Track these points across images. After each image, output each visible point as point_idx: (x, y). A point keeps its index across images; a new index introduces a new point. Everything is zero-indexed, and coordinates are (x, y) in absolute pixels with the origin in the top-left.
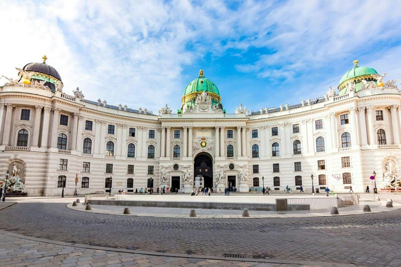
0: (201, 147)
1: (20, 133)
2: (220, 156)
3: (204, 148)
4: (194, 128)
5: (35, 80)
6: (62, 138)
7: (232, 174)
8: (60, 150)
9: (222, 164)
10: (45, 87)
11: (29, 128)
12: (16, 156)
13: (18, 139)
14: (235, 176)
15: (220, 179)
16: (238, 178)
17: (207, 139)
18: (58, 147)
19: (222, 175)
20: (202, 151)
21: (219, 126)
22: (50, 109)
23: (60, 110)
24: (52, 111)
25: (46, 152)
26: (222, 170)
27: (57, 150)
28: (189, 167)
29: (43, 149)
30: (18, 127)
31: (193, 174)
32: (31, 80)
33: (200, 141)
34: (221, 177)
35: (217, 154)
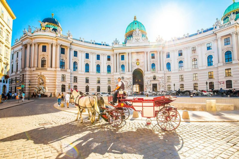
0: (136, 65)
1: (42, 60)
2: (147, 71)
3: (138, 66)
4: (132, 53)
5: (47, 27)
6: (62, 62)
7: (155, 82)
8: (62, 69)
9: (149, 76)
10: (52, 31)
11: (46, 56)
12: (41, 73)
13: (42, 63)
14: (157, 84)
15: (148, 86)
16: (159, 85)
17: (139, 60)
18: (61, 68)
19: (149, 83)
20: (137, 68)
21: (146, 51)
22: (56, 45)
23: (60, 45)
24: (57, 46)
25: (55, 71)
26: (149, 80)
27: (60, 69)
28: (130, 78)
29: (53, 69)
30: (41, 56)
31: (132, 83)
32: (46, 28)
33: (136, 61)
34: (148, 85)
35: (146, 70)
